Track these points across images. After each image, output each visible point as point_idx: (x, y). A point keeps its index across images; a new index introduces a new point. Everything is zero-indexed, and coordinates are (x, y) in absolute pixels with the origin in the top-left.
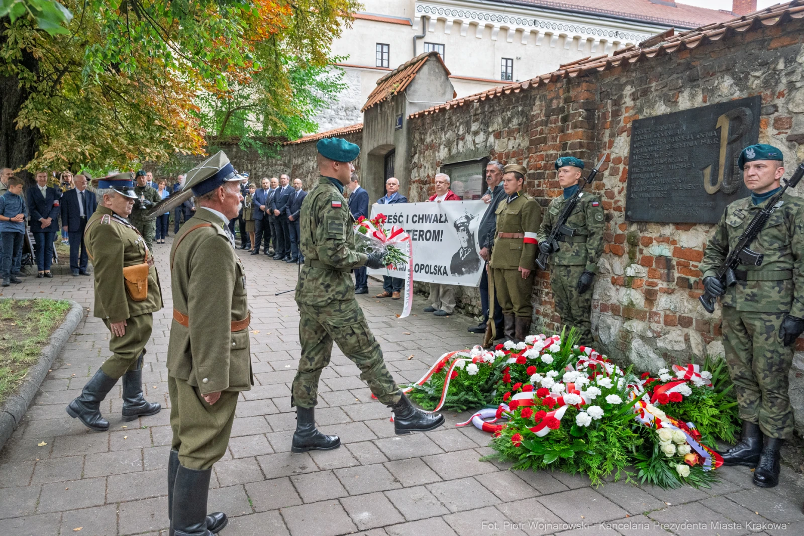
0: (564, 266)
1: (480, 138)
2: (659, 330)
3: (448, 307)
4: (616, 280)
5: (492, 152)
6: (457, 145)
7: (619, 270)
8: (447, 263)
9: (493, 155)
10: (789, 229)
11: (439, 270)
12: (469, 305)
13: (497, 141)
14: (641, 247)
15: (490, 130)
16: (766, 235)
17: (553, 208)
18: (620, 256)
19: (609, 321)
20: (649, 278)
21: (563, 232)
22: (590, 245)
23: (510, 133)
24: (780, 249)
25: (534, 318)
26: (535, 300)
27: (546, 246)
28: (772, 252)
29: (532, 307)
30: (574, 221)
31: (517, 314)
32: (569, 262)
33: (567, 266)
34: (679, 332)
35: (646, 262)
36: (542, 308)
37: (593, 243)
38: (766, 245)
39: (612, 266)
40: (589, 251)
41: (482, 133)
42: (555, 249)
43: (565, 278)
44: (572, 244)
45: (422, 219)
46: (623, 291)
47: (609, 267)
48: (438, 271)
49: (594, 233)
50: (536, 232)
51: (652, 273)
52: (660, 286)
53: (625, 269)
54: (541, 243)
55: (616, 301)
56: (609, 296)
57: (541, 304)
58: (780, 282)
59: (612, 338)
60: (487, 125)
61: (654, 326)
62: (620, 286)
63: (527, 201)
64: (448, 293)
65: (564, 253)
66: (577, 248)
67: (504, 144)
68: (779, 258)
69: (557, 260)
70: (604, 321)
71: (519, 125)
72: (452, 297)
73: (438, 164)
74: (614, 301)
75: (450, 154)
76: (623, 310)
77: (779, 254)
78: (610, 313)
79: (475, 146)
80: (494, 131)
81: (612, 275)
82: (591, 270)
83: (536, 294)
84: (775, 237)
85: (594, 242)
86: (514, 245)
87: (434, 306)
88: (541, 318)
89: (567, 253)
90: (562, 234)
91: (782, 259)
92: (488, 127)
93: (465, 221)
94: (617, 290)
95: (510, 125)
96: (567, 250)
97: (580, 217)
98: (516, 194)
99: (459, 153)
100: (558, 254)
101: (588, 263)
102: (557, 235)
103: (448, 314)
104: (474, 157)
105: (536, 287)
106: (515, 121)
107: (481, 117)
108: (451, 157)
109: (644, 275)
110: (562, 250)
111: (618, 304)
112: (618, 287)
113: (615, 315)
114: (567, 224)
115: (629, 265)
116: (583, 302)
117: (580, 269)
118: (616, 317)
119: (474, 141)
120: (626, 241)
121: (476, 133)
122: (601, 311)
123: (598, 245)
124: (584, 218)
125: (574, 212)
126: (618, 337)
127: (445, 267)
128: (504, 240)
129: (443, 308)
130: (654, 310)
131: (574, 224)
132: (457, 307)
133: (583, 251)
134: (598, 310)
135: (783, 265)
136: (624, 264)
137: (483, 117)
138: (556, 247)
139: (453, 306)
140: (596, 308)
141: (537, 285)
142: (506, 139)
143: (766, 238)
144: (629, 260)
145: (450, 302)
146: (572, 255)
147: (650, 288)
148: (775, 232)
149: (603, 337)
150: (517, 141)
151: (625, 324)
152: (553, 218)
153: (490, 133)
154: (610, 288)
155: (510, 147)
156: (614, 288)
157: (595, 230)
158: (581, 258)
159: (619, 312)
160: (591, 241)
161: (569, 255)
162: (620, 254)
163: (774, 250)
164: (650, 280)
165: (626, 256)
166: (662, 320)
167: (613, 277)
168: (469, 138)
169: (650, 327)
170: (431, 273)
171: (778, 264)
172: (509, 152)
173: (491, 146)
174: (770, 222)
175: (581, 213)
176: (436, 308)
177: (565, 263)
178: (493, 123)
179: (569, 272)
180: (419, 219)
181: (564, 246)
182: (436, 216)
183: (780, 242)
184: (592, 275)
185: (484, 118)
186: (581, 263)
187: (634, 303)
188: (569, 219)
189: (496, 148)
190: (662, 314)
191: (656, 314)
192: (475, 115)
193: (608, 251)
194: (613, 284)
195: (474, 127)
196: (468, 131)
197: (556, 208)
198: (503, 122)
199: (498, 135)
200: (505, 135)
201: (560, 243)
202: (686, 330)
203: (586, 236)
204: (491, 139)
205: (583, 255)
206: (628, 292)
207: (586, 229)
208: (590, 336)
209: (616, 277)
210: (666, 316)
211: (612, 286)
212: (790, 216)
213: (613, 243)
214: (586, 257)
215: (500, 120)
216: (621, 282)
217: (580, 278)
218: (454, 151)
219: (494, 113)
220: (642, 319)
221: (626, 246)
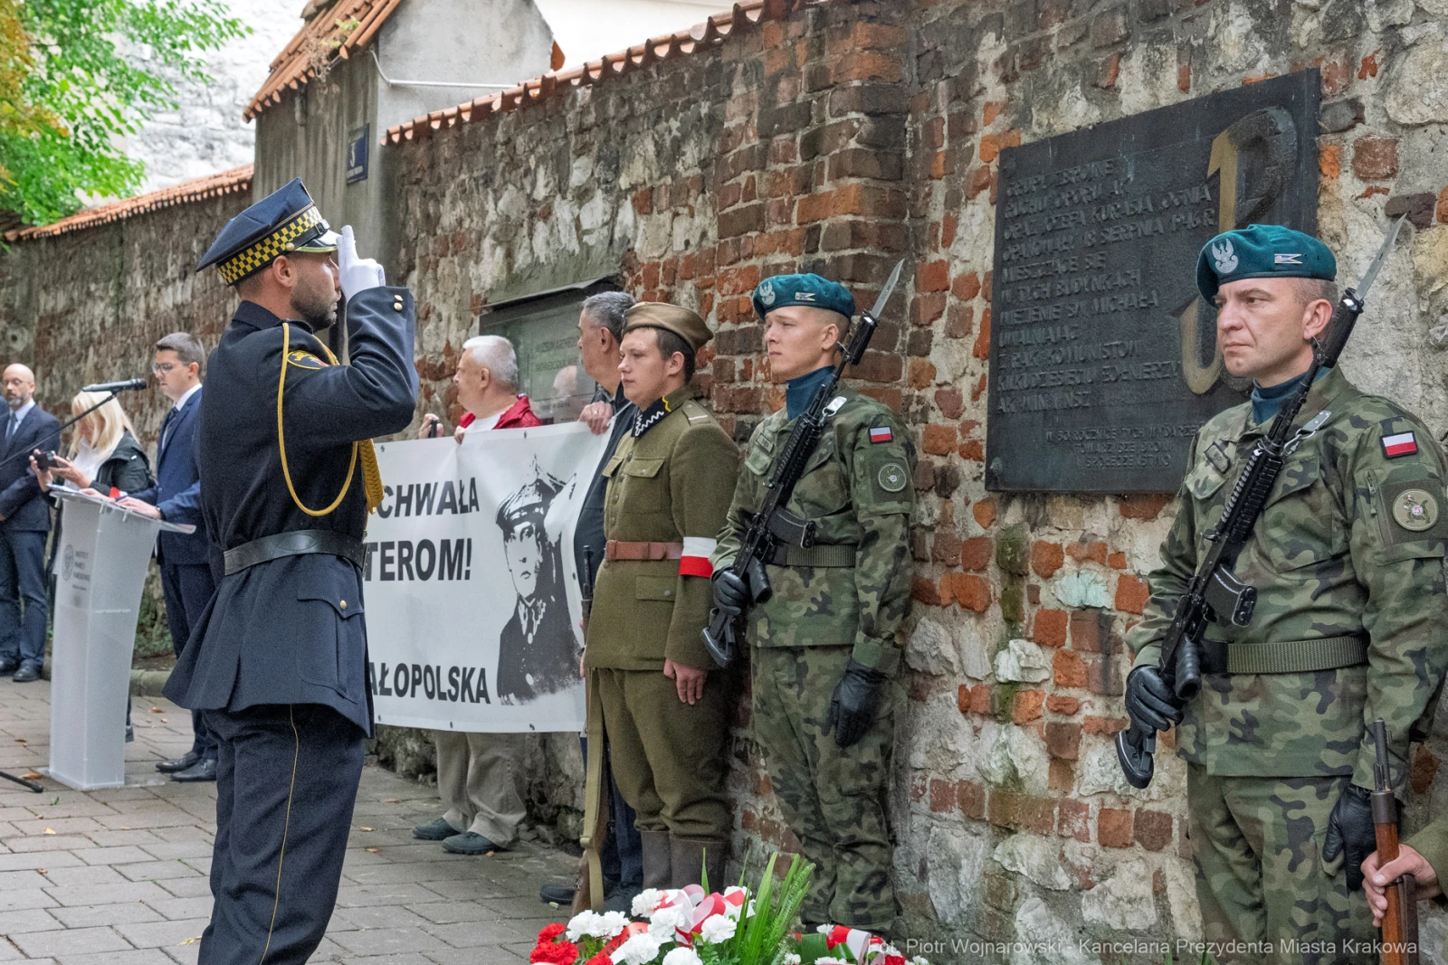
0: (787, 649)
1: (594, 212)
2: (1086, 862)
3: (495, 823)
4: (969, 696)
5: (628, 260)
6: (531, 235)
7: (977, 665)
8: (486, 658)
9: (630, 269)
10: (1340, 502)
11: (466, 684)
12: (570, 810)
13: (642, 222)
14: (1034, 579)
15: (624, 182)
16: (1277, 524)
17: (755, 450)
18: (980, 615)
19: (957, 840)
20: (1057, 685)
21: (780, 535)
22: (866, 575)
23: (678, 194)
24: (1321, 568)
25: (737, 843)
26: (741, 780)
27: (729, 583)
28: (1297, 577)
29: (728, 806)
30: (813, 495)
31: (673, 827)
32: (799, 636)
33: (795, 651)
34: (1139, 868)
35: (1048, 633)
36: (760, 807)
37: (873, 567)
38: (1277, 554)
39: (958, 649)
40: (863, 596)
41: (599, 194)
42: (756, 594)
43: (792, 692)
44: (807, 573)
45: (408, 500)
46: (991, 731)
47: (949, 651)
48: (464, 686)
49: (873, 537)
50: (713, 537)
51: (1065, 670)
52: (1087, 711)
53: (993, 658)
54: (718, 574)
55: (972, 770)
56: (954, 754)
57: (756, 793)
58: (1324, 674)
59: (966, 900)
60: (613, 162)
61: (1074, 849)
62: (983, 715)
63: (687, 429)
64: (495, 771)
65: (783, 604)
66: (825, 587)
67: (663, 234)
68: (1315, 597)
69: (762, 630)
70: (940, 844)
71: (704, 164)
72: (509, 787)
73: (477, 303)
74: (967, 771)
75: (510, 267)
76: (992, 800)
77: (1314, 583)
78: (957, 814)
79: (580, 239)
80: (633, 187)
81: (960, 680)
82: (868, 663)
83: (743, 756)
84: (1303, 529)
85: (878, 566)
86: (649, 584)
87: (450, 816)
88: (757, 840)
89: (795, 605)
90: (777, 541)
91: (1325, 600)
92: (617, 173)
93: (536, 499)
94: (977, 731)
95: (679, 167)
96: (793, 597)
97: (832, 479)
98: (658, 405)
99: (536, 264)
100: (767, 607)
101: (860, 637)
102: (763, 543)
103: (497, 848)
104: (577, 278)
105: (743, 733)
106: (691, 153)
107: (596, 137)
108: (513, 279)
109: (1045, 675)
110: (776, 595)
111: (978, 780)
112: (977, 721)
113: (973, 820)
114: (793, 506)
115: (1002, 645)
116: (853, 775)
117: (835, 661)
118: (975, 827)
119: (577, 220)
120: (992, 561)
121: (583, 195)
122: (935, 807)
123: (890, 576)
124: (845, 483)
125: (813, 462)
126: (979, 898)
127: (483, 671)
128: (620, 568)
129: (476, 826)
130: (1073, 795)
131: (813, 503)
132: (533, 819)
133: (846, 598)
134: (924, 806)
135: (1330, 620)
136: (992, 642)
137: (602, 136)
138: (759, 584)
139: (513, 818)
140: (918, 797)
141: (744, 725)
142: (667, 215)
143: (1276, 533)
144: (1004, 627)
145: (504, 807)
146: (809, 613)
147: (1061, 719)
148: (1298, 511)
149: (940, 899)
150: (698, 220)
151: (999, 849)
152: (755, 484)
153: (622, 195)
154: (956, 726)
155: (678, 245)
156: (965, 726)
157: (878, 522)
158: (836, 622)
159: (981, 807)
160: (868, 561)
161: (798, 611)
162: (979, 608)
163: (1303, 569)
164: (1062, 693)
165: (995, 612)
166: (1092, 826)
167: (962, 687)
168: (563, 211)
169: (1062, 855)
170: (442, 696)
171: (1317, 618)
172: (674, 261)
173: (625, 240)
174: (1287, 482)
175: (831, 466)
176: (459, 827)
177: (787, 639)
178: (631, 159)
179: (802, 670)
180: (400, 500)
181: (782, 579)
182: (449, 487)
183: (1318, 546)
184: (875, 678)
185: (607, 141)
186: (837, 640)
187: (1021, 774)
188: (799, 487)
189: (638, 246)
190: (1093, 805)
191: (1078, 807)
192: (582, 130)
193: (945, 596)
194: (964, 712)
195: (580, 172)
196: (561, 188)
197: (763, 449)
198: (658, 154)
199: (645, 202)
200: (664, 202)
201: (772, 570)
202: (1156, 858)
203: (854, 545)
204: (627, 213)
205: (845, 611)
206: (1004, 736)
207: (853, 520)
208: (885, 894)
209: (969, 687)
210: (1105, 813)
211: (960, 719)
212: (1339, 460)
213: (959, 569)
214: (854, 617)
215: (651, 148)
216: (982, 703)
217: (838, 687)
218: (522, 259)
219: (632, 125)
220: (1041, 828)
221: (993, 579)
